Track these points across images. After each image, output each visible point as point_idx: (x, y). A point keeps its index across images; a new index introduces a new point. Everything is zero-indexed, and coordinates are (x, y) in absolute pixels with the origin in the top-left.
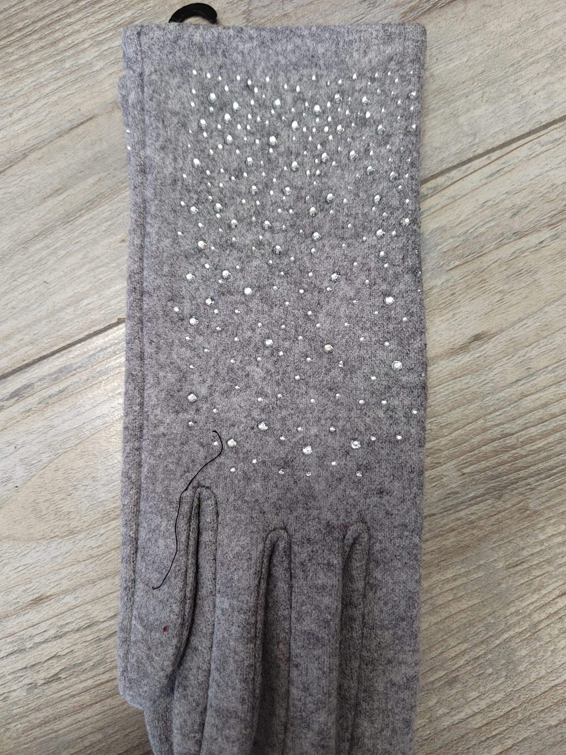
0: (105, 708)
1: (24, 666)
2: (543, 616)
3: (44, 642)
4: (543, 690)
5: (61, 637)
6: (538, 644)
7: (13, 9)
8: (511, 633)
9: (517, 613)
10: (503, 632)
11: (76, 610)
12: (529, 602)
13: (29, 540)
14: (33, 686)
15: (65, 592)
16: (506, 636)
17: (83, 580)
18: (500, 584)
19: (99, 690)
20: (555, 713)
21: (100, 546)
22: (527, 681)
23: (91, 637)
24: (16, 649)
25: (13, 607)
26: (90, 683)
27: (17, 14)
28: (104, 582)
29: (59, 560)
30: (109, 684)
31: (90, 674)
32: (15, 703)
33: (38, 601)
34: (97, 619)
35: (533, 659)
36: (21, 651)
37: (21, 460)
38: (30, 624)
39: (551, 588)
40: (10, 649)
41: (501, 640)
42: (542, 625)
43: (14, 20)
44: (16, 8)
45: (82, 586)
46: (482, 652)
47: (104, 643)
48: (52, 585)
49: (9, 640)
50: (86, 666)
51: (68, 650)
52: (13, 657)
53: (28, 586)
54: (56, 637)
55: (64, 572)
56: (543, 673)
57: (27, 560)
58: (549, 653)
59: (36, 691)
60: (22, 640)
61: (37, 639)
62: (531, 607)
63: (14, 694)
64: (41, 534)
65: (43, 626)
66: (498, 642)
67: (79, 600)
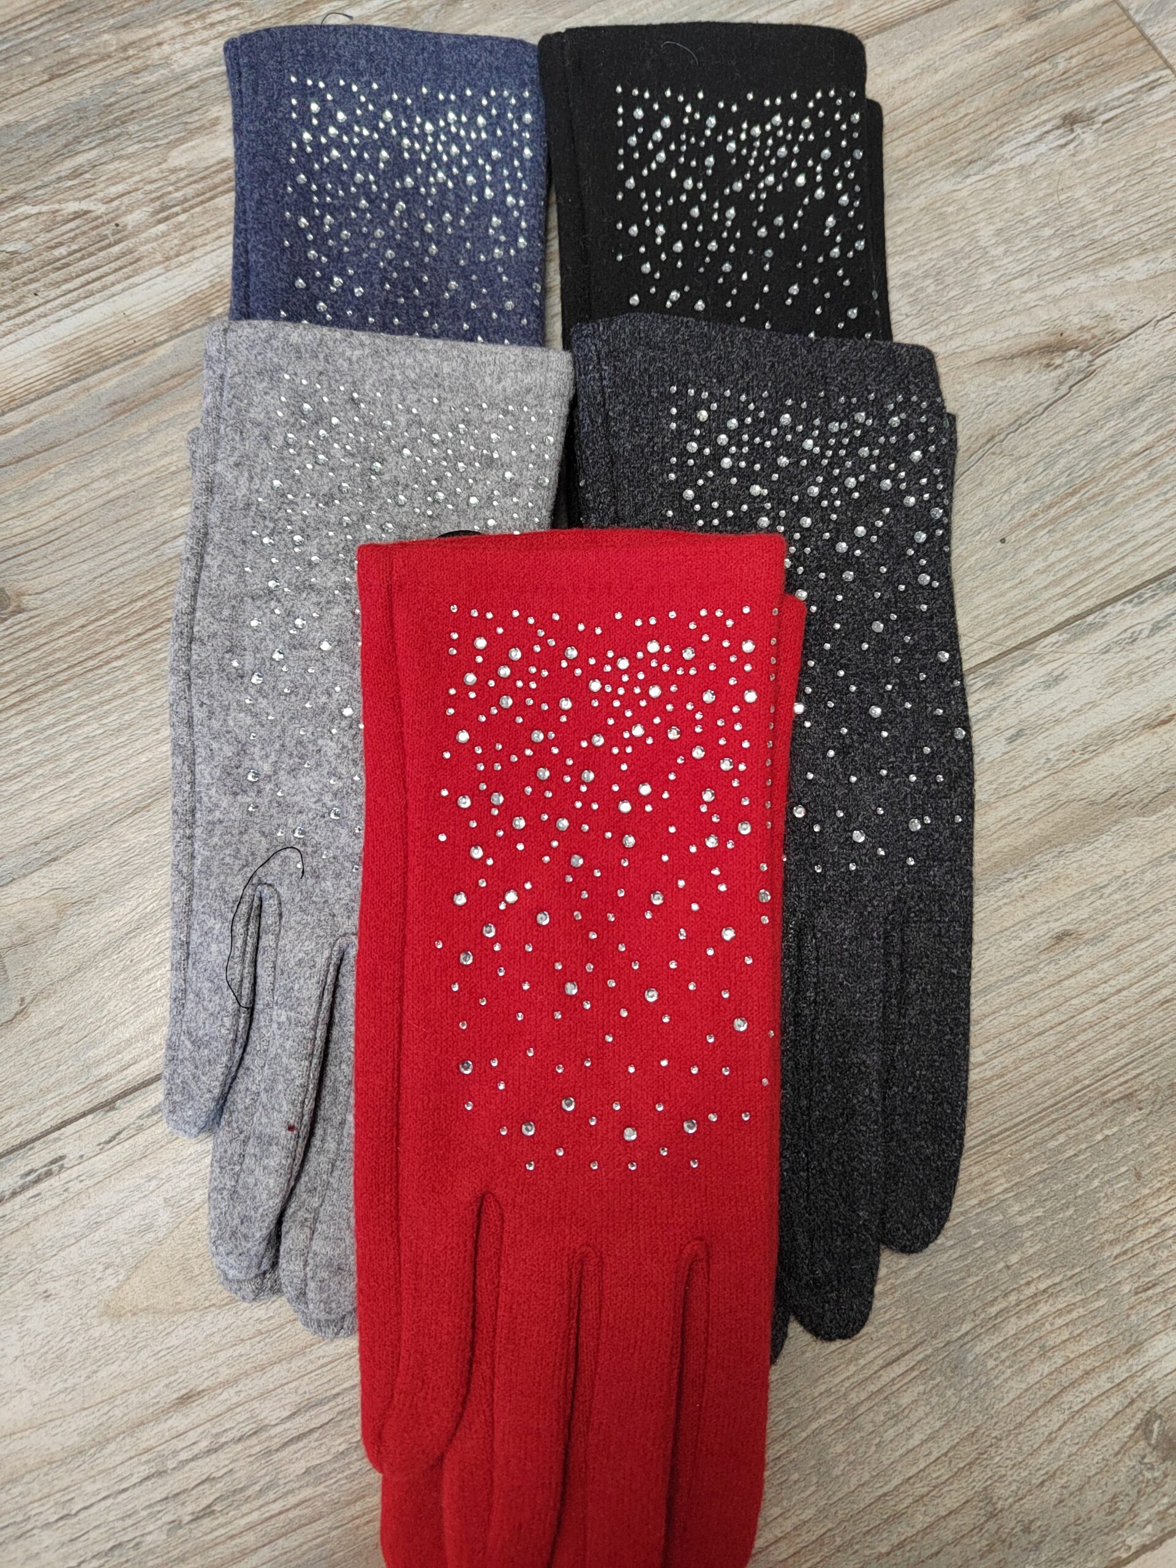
0: (276, 1553)
1: (164, 1496)
2: (863, 1396)
3: (192, 1459)
4: (867, 1501)
5: (216, 1450)
6: (858, 1436)
7: (161, 592)
8: (822, 1421)
9: (828, 1390)
10: (811, 1419)
11: (239, 1410)
12: (843, 1377)
13: (175, 1313)
14: (176, 1525)
15: (225, 1384)
16: (814, 1425)
17: (248, 1367)
18: (803, 1353)
19: (268, 1527)
20: (885, 1535)
21: (271, 1317)
22: (845, 1490)
23: (258, 1449)
24: (153, 1470)
25: (151, 1410)
26: (255, 1516)
27: (166, 598)
28: (277, 1368)
29: (216, 1339)
30: (282, 1517)
31: (257, 1503)
32: (151, 1551)
33: (186, 1400)
34: (267, 1422)
35: (852, 1458)
36: (160, 1474)
37: (165, 1200)
38: (174, 1433)
39: (872, 1355)
40: (144, 1471)
41: (809, 1431)
42: (862, 1410)
43: (162, 606)
44: (165, 590)
45: (246, 1374)
46: (784, 1450)
47: (276, 1457)
48: (206, 1375)
49: (144, 1458)
50: (250, 1492)
51: (225, 1470)
52: (149, 1483)
53: (172, 1378)
54: (210, 1452)
55: (222, 1356)
56: (866, 1477)
57: (173, 1341)
58: (873, 1448)
59: (181, 1532)
60: (163, 1458)
61: (183, 1456)
62: (847, 1384)
63: (149, 1538)
64: (192, 1302)
65: (192, 1436)
66: (804, 1435)
67: (243, 1395)
